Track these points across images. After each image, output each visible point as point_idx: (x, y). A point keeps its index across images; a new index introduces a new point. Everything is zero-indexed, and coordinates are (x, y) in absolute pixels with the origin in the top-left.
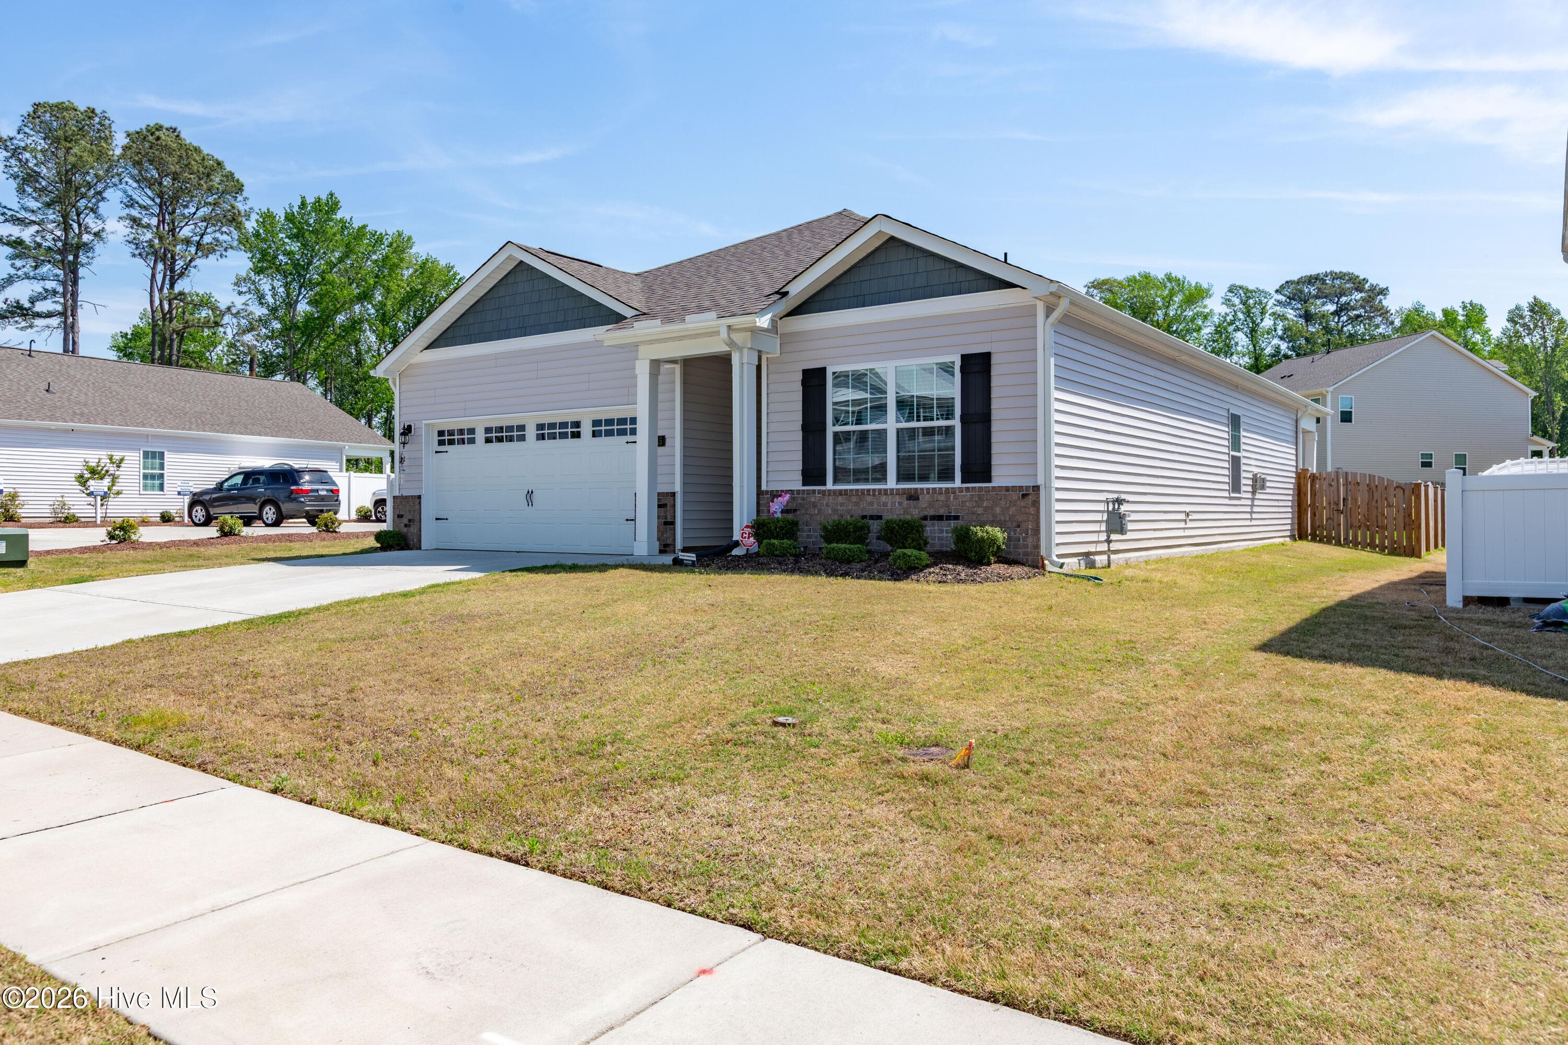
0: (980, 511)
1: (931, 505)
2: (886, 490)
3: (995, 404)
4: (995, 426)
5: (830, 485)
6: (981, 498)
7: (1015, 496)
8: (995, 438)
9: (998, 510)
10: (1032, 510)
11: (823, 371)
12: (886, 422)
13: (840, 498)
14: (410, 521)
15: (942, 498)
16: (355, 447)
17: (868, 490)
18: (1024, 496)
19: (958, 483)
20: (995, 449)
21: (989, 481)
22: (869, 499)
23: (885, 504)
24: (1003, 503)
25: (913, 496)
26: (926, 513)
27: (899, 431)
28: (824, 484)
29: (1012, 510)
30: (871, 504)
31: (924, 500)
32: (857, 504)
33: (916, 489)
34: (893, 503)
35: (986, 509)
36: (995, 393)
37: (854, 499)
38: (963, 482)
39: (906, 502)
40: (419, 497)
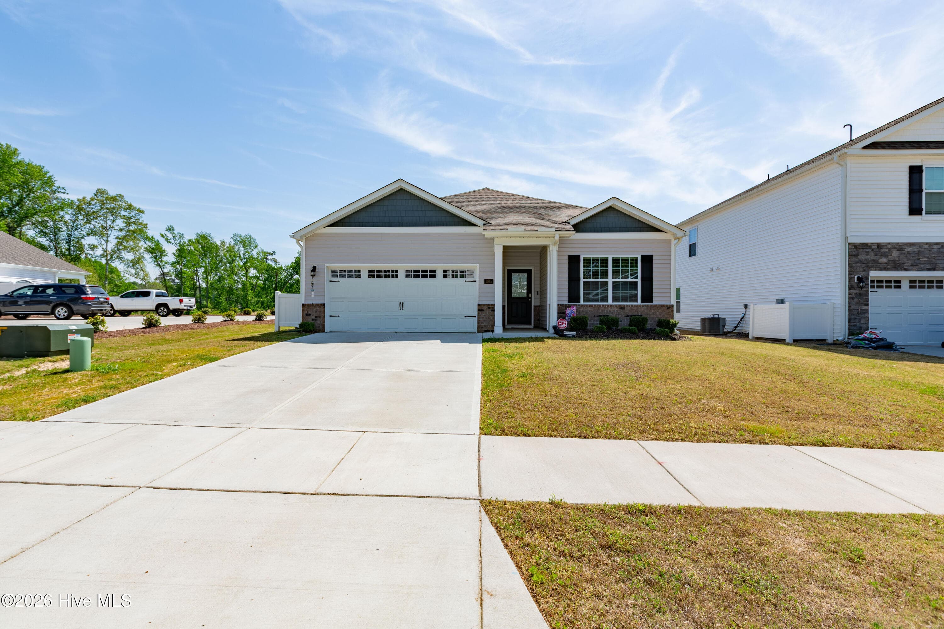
0: (651, 313)
1: (630, 311)
2: (608, 305)
3: (654, 274)
4: (654, 282)
5: (582, 303)
6: (651, 309)
7: (664, 308)
8: (654, 287)
9: (658, 313)
10: (671, 313)
11: (579, 256)
12: (608, 279)
13: (589, 308)
14: (316, 317)
15: (635, 308)
16: (63, 273)
17: (603, 305)
18: (668, 308)
19: (639, 302)
20: (654, 291)
21: (652, 302)
22: (603, 308)
23: (610, 311)
24: (660, 311)
25: (622, 308)
26: (628, 314)
27: (614, 283)
28: (579, 302)
29: (663, 313)
30: (604, 311)
31: (627, 309)
32: (597, 310)
33: (624, 305)
34: (614, 311)
35: (653, 313)
36: (654, 270)
37: (596, 308)
38: (641, 302)
39: (619, 310)
40: (324, 305)
